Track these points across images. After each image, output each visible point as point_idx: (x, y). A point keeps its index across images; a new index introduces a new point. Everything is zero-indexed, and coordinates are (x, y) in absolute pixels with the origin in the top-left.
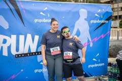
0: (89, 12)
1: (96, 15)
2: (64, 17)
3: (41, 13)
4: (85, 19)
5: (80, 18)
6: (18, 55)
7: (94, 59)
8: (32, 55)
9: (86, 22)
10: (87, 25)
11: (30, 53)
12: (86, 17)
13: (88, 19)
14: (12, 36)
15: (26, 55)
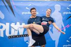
0: (62, 6)
1: (68, 8)
2: (43, 10)
3: (27, 8)
4: (59, 12)
5: (55, 11)
6: (11, 36)
7: (67, 41)
8: (20, 37)
9: (60, 13)
10: (61, 15)
11: (19, 36)
12: (60, 10)
13: (61, 12)
14: (6, 23)
15: (16, 36)
